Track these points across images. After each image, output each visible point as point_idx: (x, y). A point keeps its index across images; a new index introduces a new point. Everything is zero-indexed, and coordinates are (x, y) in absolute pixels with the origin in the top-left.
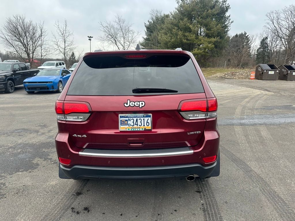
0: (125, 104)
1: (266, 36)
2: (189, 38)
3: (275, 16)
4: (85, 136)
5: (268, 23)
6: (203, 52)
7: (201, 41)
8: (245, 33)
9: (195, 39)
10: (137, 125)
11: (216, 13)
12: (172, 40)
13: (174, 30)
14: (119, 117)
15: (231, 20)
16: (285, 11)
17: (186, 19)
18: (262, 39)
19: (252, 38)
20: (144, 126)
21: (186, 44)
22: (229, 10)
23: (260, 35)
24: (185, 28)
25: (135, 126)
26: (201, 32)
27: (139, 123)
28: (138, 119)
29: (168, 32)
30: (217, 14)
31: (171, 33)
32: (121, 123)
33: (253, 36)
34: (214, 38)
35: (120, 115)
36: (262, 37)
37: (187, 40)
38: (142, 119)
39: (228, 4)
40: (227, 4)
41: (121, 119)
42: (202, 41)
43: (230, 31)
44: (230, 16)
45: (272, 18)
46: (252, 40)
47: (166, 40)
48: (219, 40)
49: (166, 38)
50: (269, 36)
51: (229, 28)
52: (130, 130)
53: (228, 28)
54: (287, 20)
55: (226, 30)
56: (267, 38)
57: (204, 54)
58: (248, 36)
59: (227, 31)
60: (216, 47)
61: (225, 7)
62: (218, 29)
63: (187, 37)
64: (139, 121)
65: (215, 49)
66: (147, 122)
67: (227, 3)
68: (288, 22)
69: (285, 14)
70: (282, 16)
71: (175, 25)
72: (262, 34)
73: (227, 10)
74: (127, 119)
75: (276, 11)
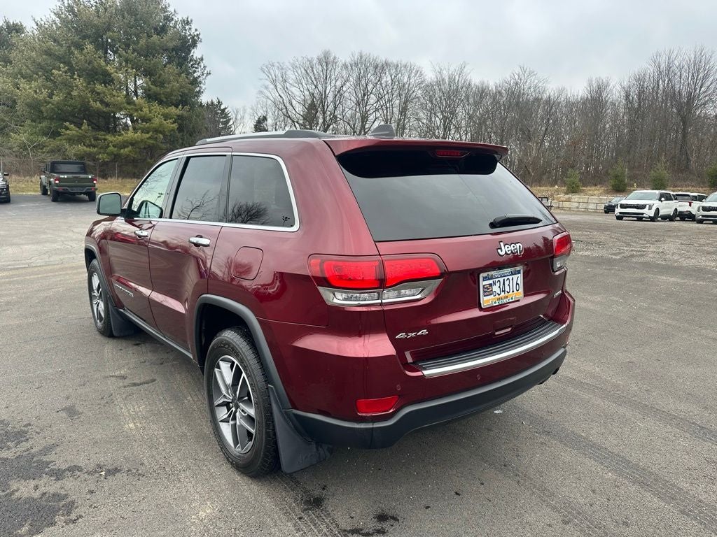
0: (499, 251)
1: (263, 112)
2: (107, 99)
3: (278, 73)
4: (424, 332)
5: (266, 88)
6: (150, 138)
7: (142, 111)
8: (219, 102)
9: (125, 104)
10: (504, 291)
11: (171, 45)
12: (56, 98)
13: (55, 72)
14: (481, 279)
15: (206, 68)
16: (294, 67)
17: (90, 47)
18: (257, 119)
19: (236, 116)
20: (513, 291)
21: (99, 114)
22: (199, 45)
23: (251, 111)
24: (92, 70)
25: (502, 294)
26: (136, 88)
27: (507, 289)
28: (506, 278)
29: (37, 74)
30: (173, 49)
31: (48, 79)
32: (484, 292)
33: (237, 112)
34: (177, 108)
35: (482, 276)
36: (255, 115)
37: (102, 102)
38: (510, 277)
39: (196, 30)
40: (193, 30)
41: (485, 283)
42: (144, 110)
43: (204, 93)
44: (202, 59)
45: (274, 77)
46: (236, 119)
47: (36, 96)
48: (185, 114)
49: (36, 91)
50: (270, 114)
51: (203, 88)
52: (497, 304)
53: (201, 85)
54: (300, 85)
55: (197, 89)
56: (265, 119)
57: (153, 144)
58: (225, 108)
59: (199, 92)
60: (181, 129)
61: (190, 34)
62: (181, 87)
63: (102, 95)
64: (507, 283)
65: (179, 135)
66: (517, 284)
67: (193, 26)
68: (302, 90)
69: (296, 74)
70: (291, 76)
71: (60, 59)
72: (255, 108)
73: (194, 44)
74: (491, 282)
75: (278, 63)
